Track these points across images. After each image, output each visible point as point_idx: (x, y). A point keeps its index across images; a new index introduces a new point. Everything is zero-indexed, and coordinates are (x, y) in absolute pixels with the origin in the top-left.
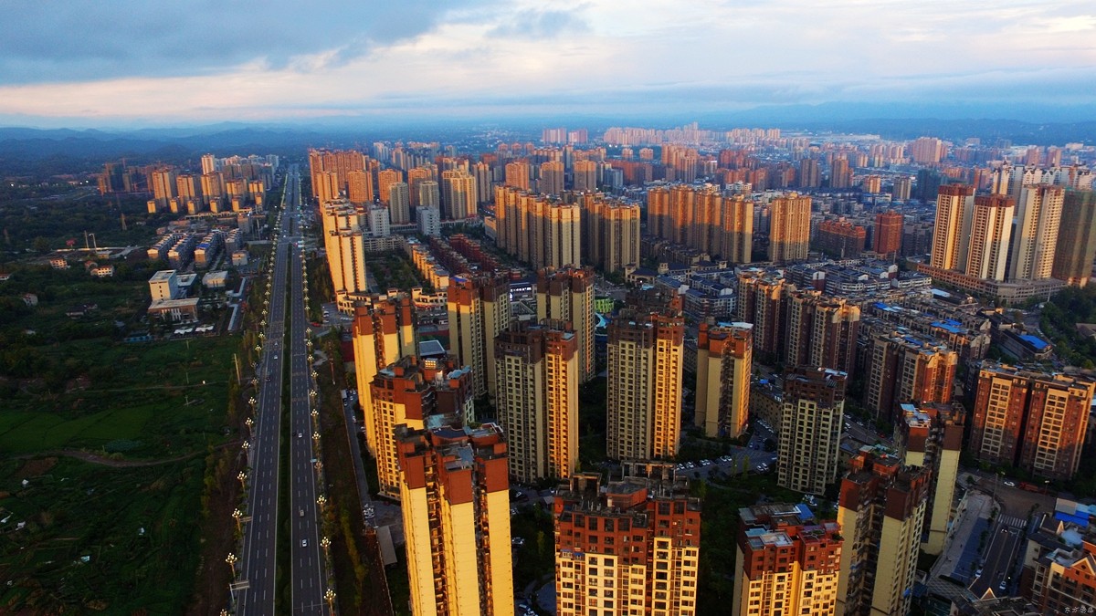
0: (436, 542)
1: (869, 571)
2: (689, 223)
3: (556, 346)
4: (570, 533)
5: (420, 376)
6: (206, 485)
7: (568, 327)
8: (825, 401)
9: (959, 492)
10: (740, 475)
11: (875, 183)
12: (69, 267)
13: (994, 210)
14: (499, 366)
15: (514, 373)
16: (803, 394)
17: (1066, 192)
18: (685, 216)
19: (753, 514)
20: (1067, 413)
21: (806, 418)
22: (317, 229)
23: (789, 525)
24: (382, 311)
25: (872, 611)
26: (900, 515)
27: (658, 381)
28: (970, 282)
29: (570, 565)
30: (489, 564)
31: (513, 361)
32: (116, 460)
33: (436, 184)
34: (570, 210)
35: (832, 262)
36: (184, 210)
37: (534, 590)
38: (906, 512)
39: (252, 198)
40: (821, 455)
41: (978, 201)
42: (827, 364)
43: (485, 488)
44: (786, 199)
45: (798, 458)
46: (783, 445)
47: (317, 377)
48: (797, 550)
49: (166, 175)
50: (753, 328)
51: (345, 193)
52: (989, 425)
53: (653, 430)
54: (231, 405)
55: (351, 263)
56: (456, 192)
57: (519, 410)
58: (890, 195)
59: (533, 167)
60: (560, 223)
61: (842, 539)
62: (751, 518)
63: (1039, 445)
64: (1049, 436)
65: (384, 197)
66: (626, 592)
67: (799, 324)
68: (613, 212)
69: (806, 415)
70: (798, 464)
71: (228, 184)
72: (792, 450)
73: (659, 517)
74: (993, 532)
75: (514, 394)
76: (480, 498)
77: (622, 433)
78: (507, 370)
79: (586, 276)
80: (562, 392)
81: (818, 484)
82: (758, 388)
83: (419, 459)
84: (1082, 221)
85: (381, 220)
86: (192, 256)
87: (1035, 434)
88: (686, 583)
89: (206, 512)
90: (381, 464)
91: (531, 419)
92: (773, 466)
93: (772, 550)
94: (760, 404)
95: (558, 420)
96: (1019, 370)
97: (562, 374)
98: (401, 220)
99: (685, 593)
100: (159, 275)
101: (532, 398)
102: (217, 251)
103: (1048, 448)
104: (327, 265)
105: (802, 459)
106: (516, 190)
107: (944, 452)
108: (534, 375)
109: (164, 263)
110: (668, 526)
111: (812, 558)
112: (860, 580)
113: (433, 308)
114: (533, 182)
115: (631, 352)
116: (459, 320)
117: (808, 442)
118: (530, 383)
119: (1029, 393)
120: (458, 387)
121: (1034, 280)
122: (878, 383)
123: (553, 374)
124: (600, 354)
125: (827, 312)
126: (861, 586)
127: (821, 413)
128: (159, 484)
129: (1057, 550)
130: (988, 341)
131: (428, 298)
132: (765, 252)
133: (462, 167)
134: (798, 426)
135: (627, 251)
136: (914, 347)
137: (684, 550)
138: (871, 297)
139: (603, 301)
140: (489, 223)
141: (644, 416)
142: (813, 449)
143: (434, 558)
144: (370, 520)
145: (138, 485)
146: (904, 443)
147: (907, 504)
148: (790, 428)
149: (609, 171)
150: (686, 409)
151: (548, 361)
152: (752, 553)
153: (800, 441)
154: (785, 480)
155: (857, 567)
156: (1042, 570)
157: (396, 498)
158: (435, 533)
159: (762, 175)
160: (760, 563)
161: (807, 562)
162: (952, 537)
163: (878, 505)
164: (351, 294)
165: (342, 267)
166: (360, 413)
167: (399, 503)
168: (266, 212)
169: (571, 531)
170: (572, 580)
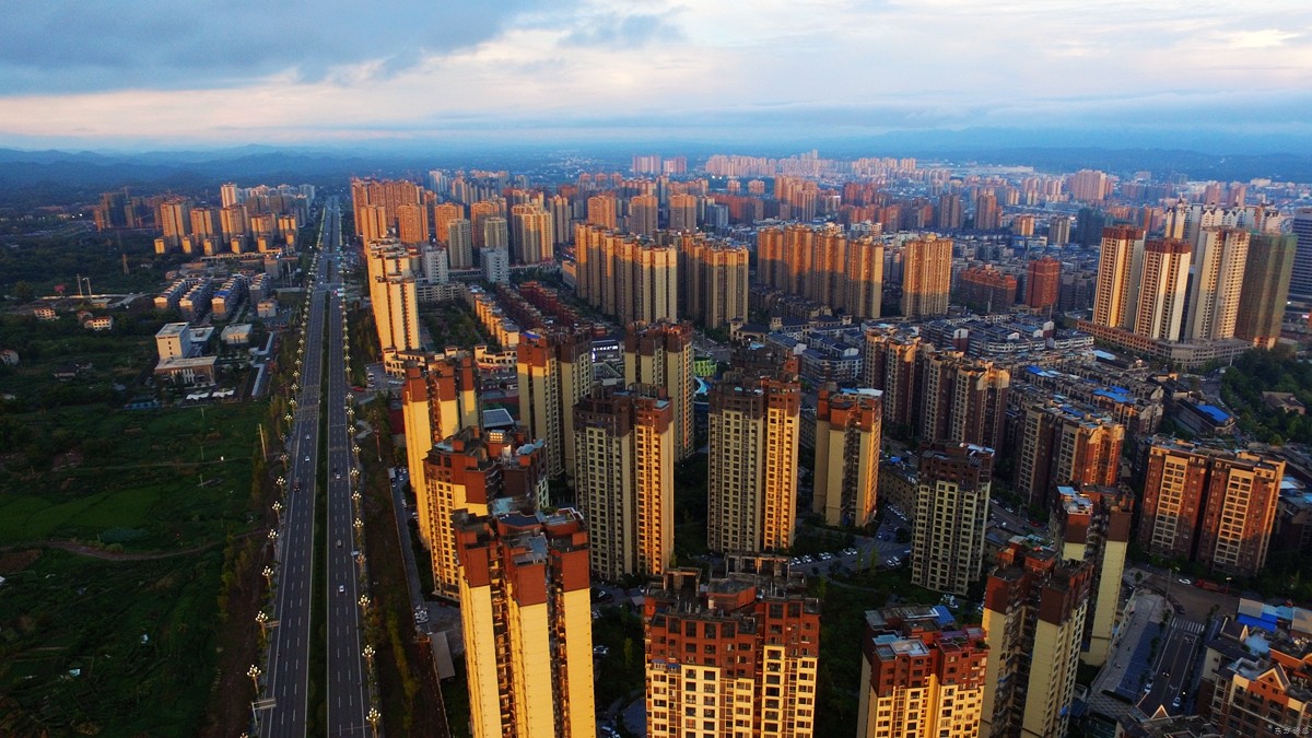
0: (502, 651)
1: (1018, 685)
2: (806, 269)
3: (647, 417)
4: (663, 640)
5: (484, 451)
6: (224, 583)
7: (662, 393)
8: (968, 482)
9: (1126, 591)
10: (867, 570)
11: (1028, 223)
12: (58, 318)
13: (1167, 257)
14: (579, 440)
15: (596, 449)
16: (943, 474)
17: (1252, 236)
18: (802, 261)
19: (882, 616)
20: (1253, 497)
21: (945, 502)
22: (360, 274)
23: (925, 631)
24: (438, 374)
25: (1023, 733)
26: (1057, 619)
27: (768, 458)
28: (1140, 343)
29: (663, 679)
30: (566, 678)
31: (595, 434)
32: (113, 552)
33: (504, 221)
34: (664, 254)
35: (976, 318)
36: (199, 250)
37: (620, 709)
38: (1063, 616)
39: (282, 237)
40: (963, 547)
41: (1149, 246)
42: (970, 439)
43: (561, 586)
44: (922, 242)
45: (936, 551)
46: (918, 535)
47: (360, 453)
48: (934, 661)
49: (178, 207)
50: (883, 395)
51: (394, 231)
52: (1161, 512)
53: (763, 517)
54: (255, 486)
55: (401, 316)
56: (528, 231)
57: (602, 493)
58: (1046, 238)
59: (620, 202)
60: (652, 269)
61: (987, 647)
62: (879, 623)
63: (1220, 536)
64: (1232, 525)
65: (442, 237)
66: (730, 712)
67: (937, 392)
68: (716, 256)
69: (946, 499)
70: (935, 558)
71: (253, 220)
72: (928, 541)
73: (770, 622)
74: (1166, 639)
75: (597, 474)
76: (556, 599)
77: (726, 521)
78: (589, 444)
79: (683, 332)
80: (655, 472)
81: (959, 582)
82: (888, 467)
83: (483, 551)
84: (1269, 272)
85: (437, 263)
86: (209, 305)
87: (1215, 522)
88: (802, 701)
89: (224, 615)
90: (436, 558)
91: (617, 504)
92: (906, 560)
93: (904, 660)
94: (890, 486)
95: (650, 504)
96: (1197, 446)
97: (655, 450)
98: (462, 264)
99: (801, 713)
100: (168, 328)
101: (618, 479)
102: (240, 301)
103: (1229, 539)
104: (373, 317)
105: (941, 552)
106: (600, 229)
107: (1108, 543)
108: (620, 449)
109: (175, 315)
110: (781, 632)
111: (952, 670)
112: (1009, 697)
113: (500, 369)
114: (620, 220)
115: (737, 424)
116: (531, 385)
117: (947, 532)
118: (616, 460)
119: (1208, 474)
120: (529, 464)
121: (1214, 340)
122: (1031, 462)
123: (644, 450)
124: (701, 426)
125: (971, 377)
126: (1010, 704)
127: (963, 497)
128: (167, 581)
129: (1241, 660)
130: (1160, 412)
131: (494, 357)
132: (898, 305)
133: (535, 201)
134: (936, 512)
135: (732, 303)
136: (1073, 418)
137: (799, 661)
138: (1023, 359)
139: (704, 362)
140: (568, 268)
141: (752, 500)
142: (954, 540)
143: (499, 671)
144: (423, 625)
145: (141, 583)
146: (1062, 532)
147: (1065, 606)
148: (926, 515)
149: (712, 207)
150: (804, 493)
151: (637, 434)
152: (881, 664)
153: (938, 530)
154: (920, 577)
155: (1005, 680)
156: (1223, 683)
157: (455, 599)
158: (501, 640)
159: (894, 213)
160: (890, 677)
161: (946, 675)
162: (1117, 645)
163: (1030, 607)
164: (401, 353)
165: (391, 320)
166: (411, 496)
167: (458, 605)
168: (299, 254)
169: (665, 638)
170: (666, 697)
